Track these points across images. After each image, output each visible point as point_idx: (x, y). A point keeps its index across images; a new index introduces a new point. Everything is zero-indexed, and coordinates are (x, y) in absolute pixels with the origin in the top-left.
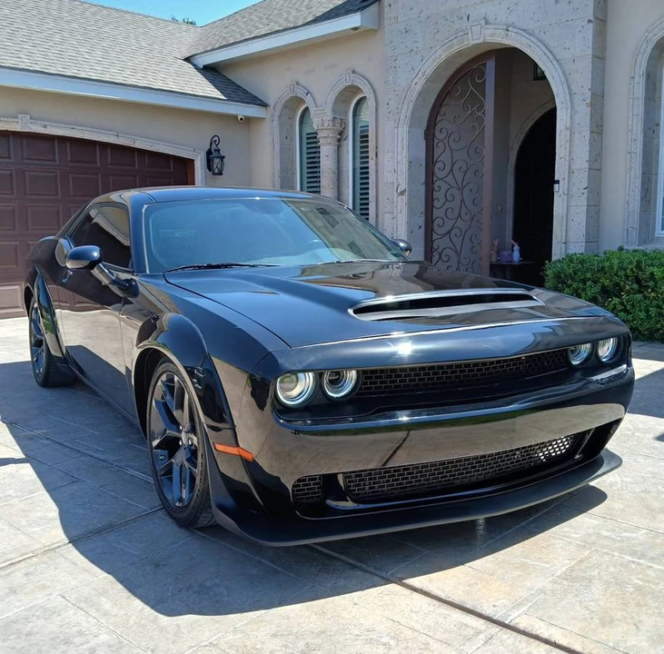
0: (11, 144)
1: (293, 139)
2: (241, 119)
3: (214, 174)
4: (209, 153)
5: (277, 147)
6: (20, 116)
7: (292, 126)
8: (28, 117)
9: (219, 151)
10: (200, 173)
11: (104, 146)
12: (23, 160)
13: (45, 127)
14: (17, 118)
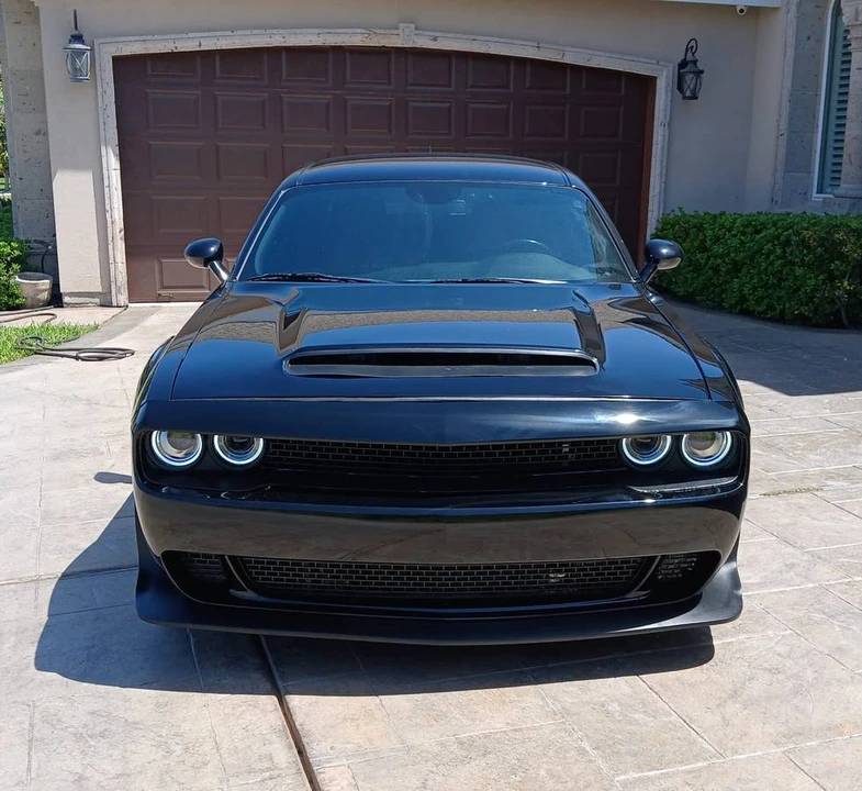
0: (393, 65)
1: (820, 41)
2: (742, 11)
3: (684, 98)
4: (683, 64)
5: (790, 53)
6: (401, 25)
7: (822, 19)
8: (413, 26)
9: (695, 62)
10: (663, 96)
11: (521, 62)
12: (407, 85)
13: (435, 39)
14: (397, 28)
